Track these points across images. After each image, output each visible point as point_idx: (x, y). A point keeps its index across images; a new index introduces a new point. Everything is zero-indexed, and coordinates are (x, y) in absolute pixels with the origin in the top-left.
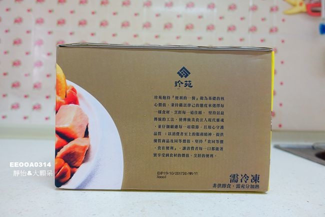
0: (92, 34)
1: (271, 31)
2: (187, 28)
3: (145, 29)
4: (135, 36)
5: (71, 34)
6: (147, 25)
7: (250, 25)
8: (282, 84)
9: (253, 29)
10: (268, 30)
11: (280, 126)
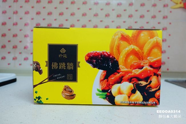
0: (67, 20)
1: (164, 18)
2: (118, 16)
3: (95, 17)
4: (90, 21)
5: (55, 20)
6: (96, 15)
7: (152, 15)
8: (169, 47)
9: (154, 17)
10: (162, 17)
11: (168, 69)
